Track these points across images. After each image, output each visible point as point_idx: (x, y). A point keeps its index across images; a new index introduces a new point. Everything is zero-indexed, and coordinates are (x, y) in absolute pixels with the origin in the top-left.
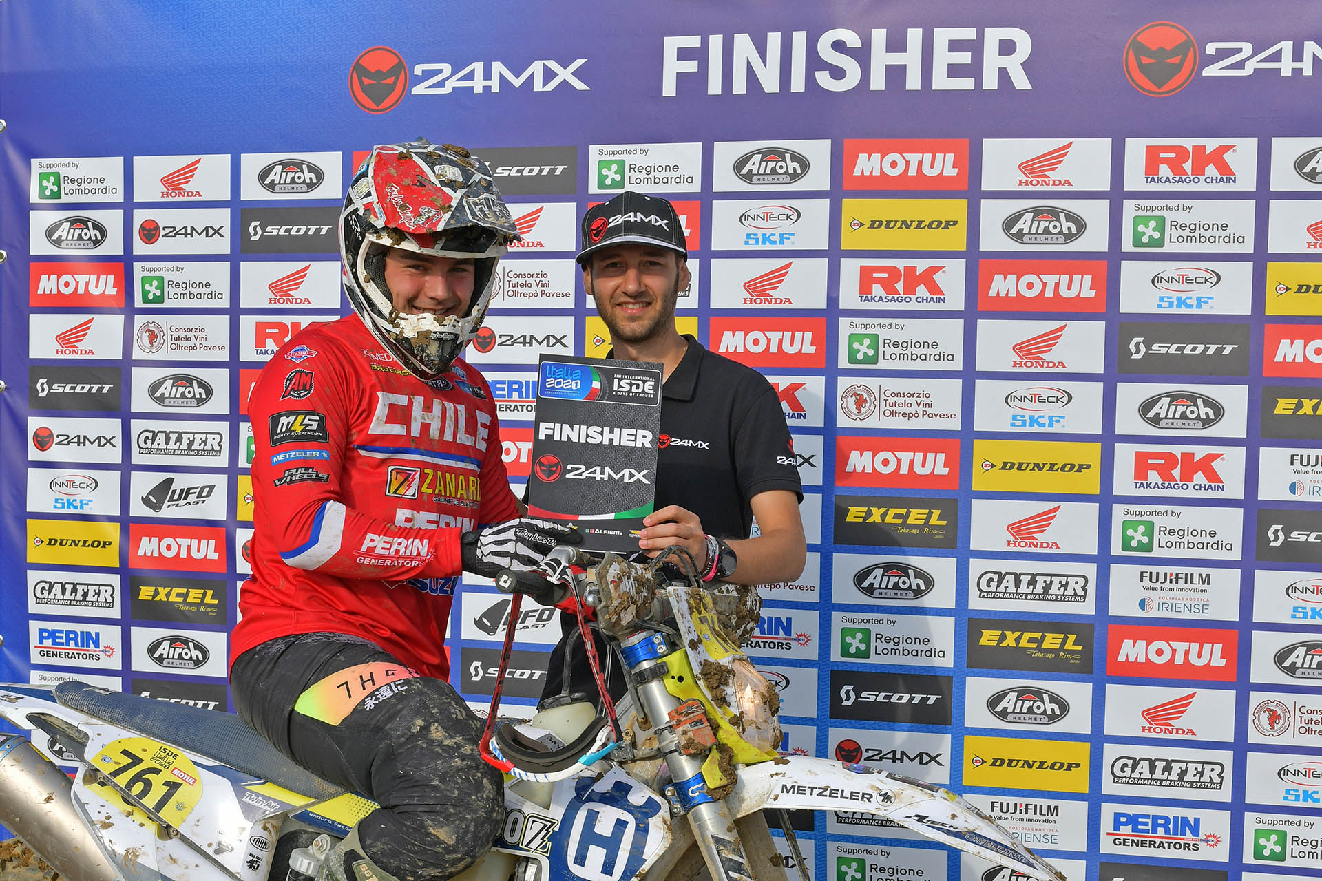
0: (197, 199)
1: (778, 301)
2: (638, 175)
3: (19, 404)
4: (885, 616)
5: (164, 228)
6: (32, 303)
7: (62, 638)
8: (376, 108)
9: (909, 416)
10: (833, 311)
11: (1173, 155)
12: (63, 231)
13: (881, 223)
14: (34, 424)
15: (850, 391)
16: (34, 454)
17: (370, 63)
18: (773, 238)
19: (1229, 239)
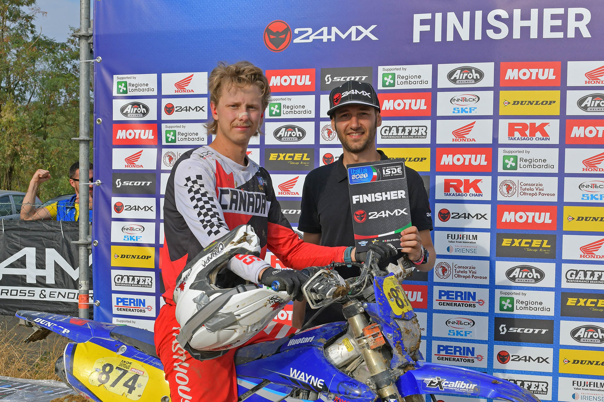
0: (192, 93)
1: (469, 140)
2: (402, 80)
3: (108, 191)
4: (521, 291)
5: (176, 107)
6: (114, 143)
7: (127, 302)
8: (276, 49)
9: (532, 195)
10: (496, 144)
12: (129, 109)
13: (518, 102)
14: (115, 200)
15: (504, 183)
16: (114, 215)
17: (275, 28)
18: (466, 110)
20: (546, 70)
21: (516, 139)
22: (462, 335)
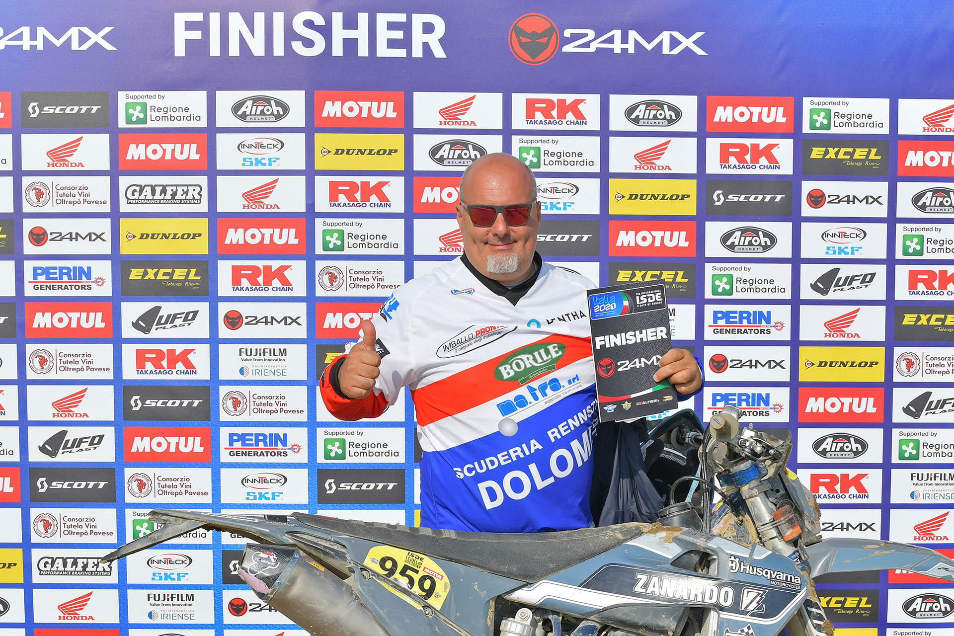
1: (269, 207)
2: (157, 114)
9: (368, 287)
10: (311, 214)
11: (544, 105)
13: (343, 151)
15: (325, 270)
18: (263, 161)
19: (583, 163)
20: (383, 104)
21: (342, 205)
22: (268, 499)
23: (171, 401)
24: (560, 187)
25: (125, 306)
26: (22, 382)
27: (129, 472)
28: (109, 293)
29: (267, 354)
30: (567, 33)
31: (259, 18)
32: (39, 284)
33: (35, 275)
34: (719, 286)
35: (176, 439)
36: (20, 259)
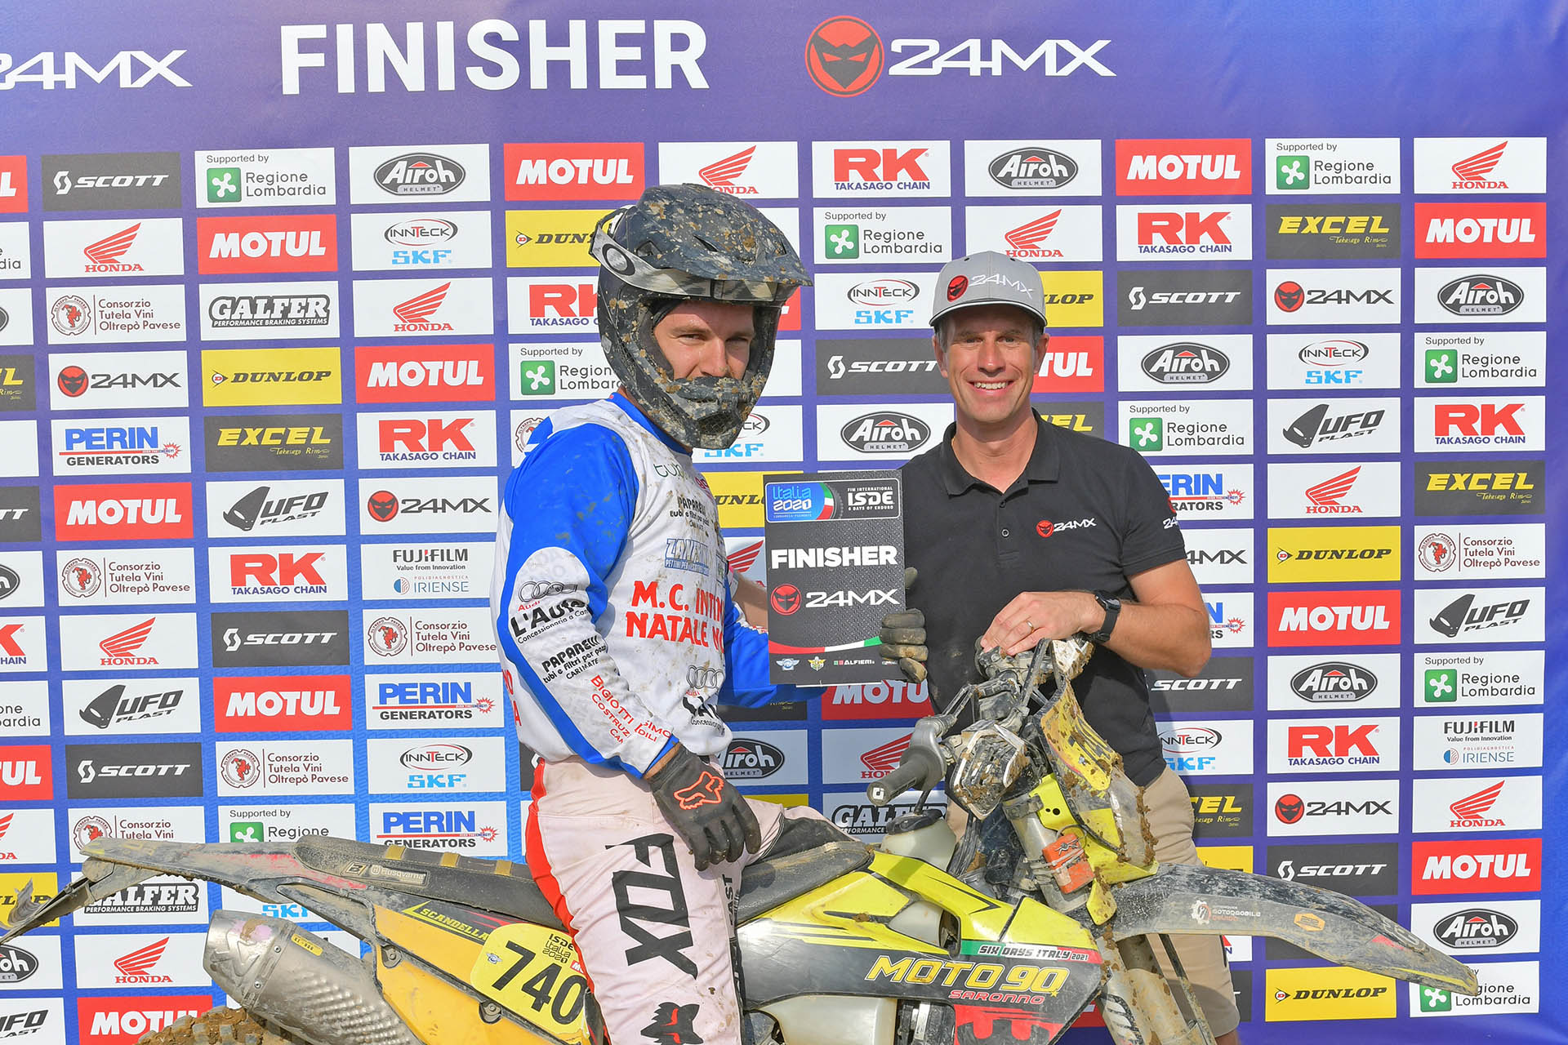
1: (436, 327)
2: (257, 185)
10: (502, 336)
11: (863, 160)
13: (550, 237)
15: (525, 425)
18: (425, 256)
19: (925, 248)
20: (612, 163)
21: (550, 322)
22: (443, 785)
23: (287, 636)
24: (890, 287)
25: (212, 488)
26: (52, 611)
27: (222, 748)
28: (186, 468)
29: (438, 559)
30: (897, 46)
31: (415, 32)
32: (76, 457)
33: (70, 443)
34: (1141, 436)
35: (296, 695)
36: (44, 418)
